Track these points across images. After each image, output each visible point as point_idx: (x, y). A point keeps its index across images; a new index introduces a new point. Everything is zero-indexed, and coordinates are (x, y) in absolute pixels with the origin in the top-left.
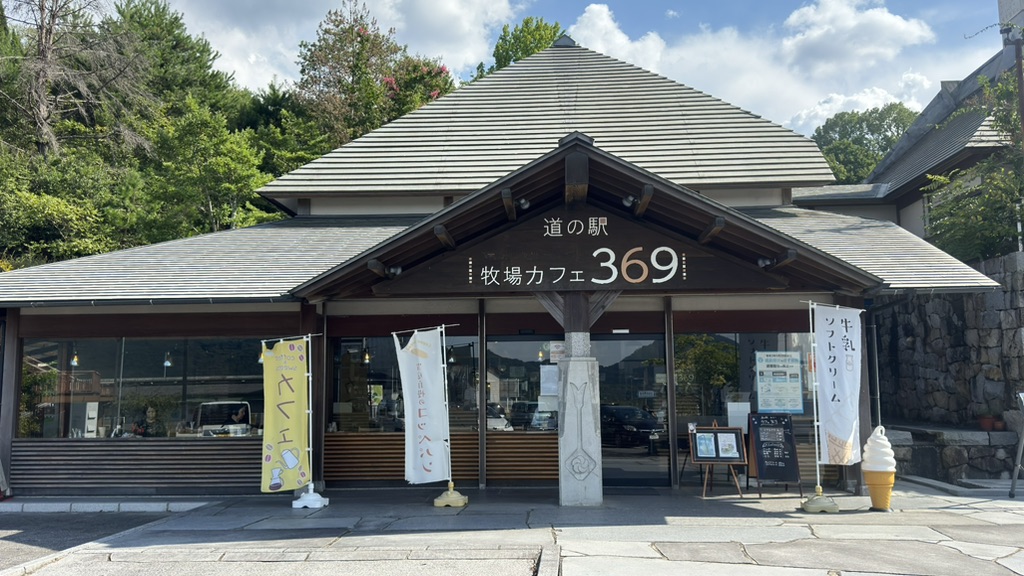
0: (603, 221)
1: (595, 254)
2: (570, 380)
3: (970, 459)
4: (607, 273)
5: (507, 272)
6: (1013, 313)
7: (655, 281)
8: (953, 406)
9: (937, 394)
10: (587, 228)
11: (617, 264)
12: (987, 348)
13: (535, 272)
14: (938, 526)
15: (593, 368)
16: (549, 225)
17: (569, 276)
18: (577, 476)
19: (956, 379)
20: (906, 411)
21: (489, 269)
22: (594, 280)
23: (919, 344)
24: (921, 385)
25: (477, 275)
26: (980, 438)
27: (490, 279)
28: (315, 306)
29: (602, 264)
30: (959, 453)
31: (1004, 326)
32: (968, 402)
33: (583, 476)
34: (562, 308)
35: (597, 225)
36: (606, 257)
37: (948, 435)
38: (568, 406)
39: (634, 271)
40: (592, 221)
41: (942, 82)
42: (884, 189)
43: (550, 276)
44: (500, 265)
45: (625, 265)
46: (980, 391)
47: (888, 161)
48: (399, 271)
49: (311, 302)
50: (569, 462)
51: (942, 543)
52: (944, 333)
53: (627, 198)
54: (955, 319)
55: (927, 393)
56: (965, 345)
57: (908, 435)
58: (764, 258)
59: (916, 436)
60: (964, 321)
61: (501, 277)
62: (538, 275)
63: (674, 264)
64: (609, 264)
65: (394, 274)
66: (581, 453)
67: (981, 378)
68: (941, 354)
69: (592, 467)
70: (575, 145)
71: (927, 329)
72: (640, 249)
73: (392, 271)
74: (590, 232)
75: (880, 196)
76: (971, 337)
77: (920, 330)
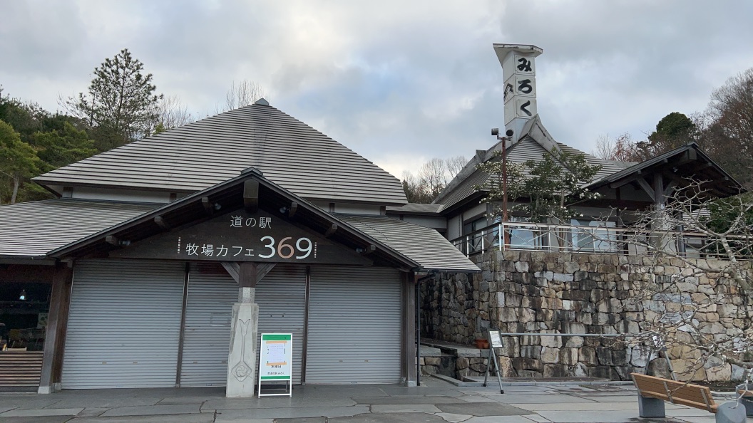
0: (269, 220)
1: (262, 240)
2: (239, 318)
3: (470, 365)
4: (269, 251)
5: (204, 248)
6: (494, 283)
7: (297, 258)
8: (466, 334)
9: (459, 327)
10: (258, 223)
11: (276, 246)
12: (483, 302)
13: (222, 248)
14: (440, 404)
15: (255, 310)
16: (234, 220)
17: (244, 252)
18: (239, 379)
19: (468, 319)
20: (444, 336)
21: (192, 245)
22: (260, 255)
23: (452, 297)
24: (452, 321)
25: (183, 248)
26: (475, 352)
27: (192, 252)
28: (66, 263)
29: (266, 246)
30: (465, 361)
31: (491, 290)
32: (473, 332)
33: (243, 378)
34: (238, 272)
35: (265, 222)
36: (268, 242)
37: (461, 351)
38: (236, 334)
39: (286, 251)
40: (262, 219)
41: (477, 151)
42: (440, 208)
43: (232, 251)
44: (199, 243)
45: (280, 247)
46: (479, 325)
47: (447, 192)
48: (129, 243)
49: (62, 261)
50: (234, 370)
51: (436, 414)
52: (464, 291)
53: (282, 207)
54: (469, 284)
55: (455, 326)
56: (473, 299)
57: (439, 350)
58: (360, 248)
59: (443, 350)
60: (473, 286)
61: (199, 250)
62: (224, 250)
63: (310, 248)
64: (270, 246)
65: (125, 245)
66: (242, 364)
67: (479, 318)
68: (461, 304)
69: (249, 372)
70: (251, 175)
71: (456, 290)
72: (290, 238)
73: (124, 243)
74: (260, 225)
75: (438, 211)
76: (476, 295)
77: (452, 289)
